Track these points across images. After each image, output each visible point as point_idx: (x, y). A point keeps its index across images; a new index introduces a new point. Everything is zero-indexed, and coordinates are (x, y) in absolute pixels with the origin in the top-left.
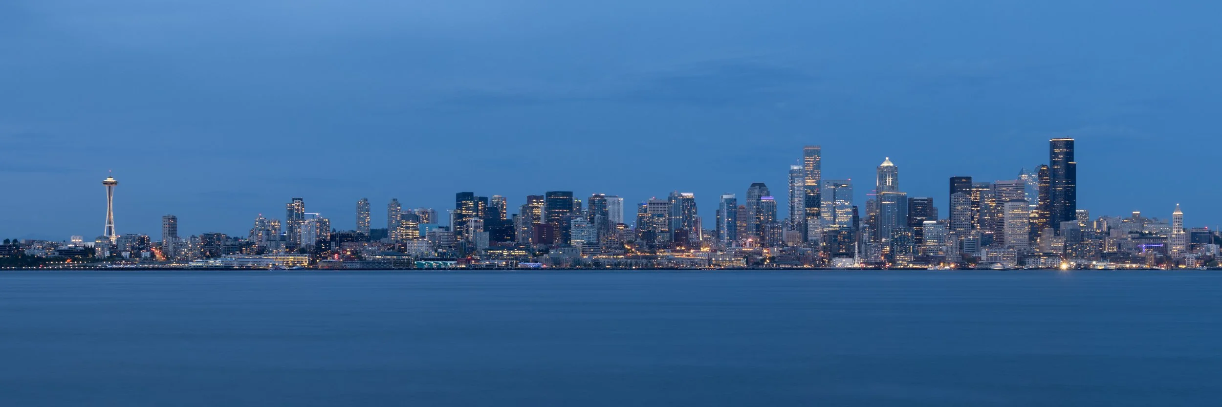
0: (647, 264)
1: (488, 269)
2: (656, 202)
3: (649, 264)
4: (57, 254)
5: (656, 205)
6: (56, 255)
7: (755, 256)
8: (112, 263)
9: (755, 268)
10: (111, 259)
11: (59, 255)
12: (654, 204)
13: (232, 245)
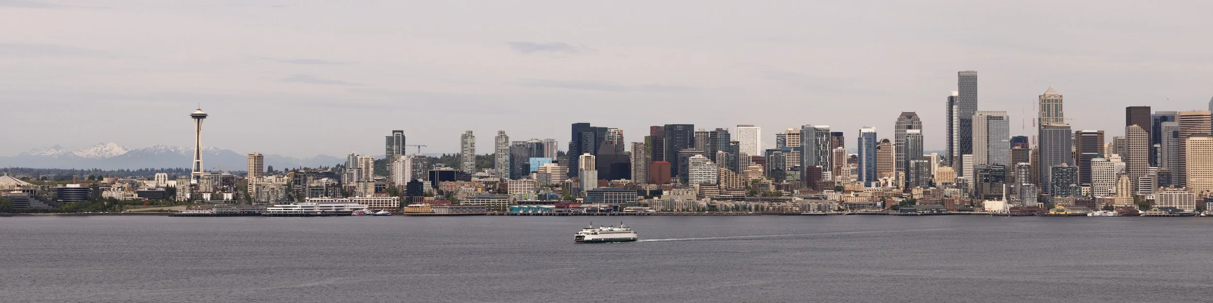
0: (768, 208)
1: (588, 215)
2: (796, 133)
3: (771, 208)
4: (136, 196)
5: (796, 136)
6: (134, 197)
7: (894, 198)
8: (189, 208)
9: (890, 213)
10: (189, 203)
11: (138, 196)
12: (794, 134)
13: (317, 187)
